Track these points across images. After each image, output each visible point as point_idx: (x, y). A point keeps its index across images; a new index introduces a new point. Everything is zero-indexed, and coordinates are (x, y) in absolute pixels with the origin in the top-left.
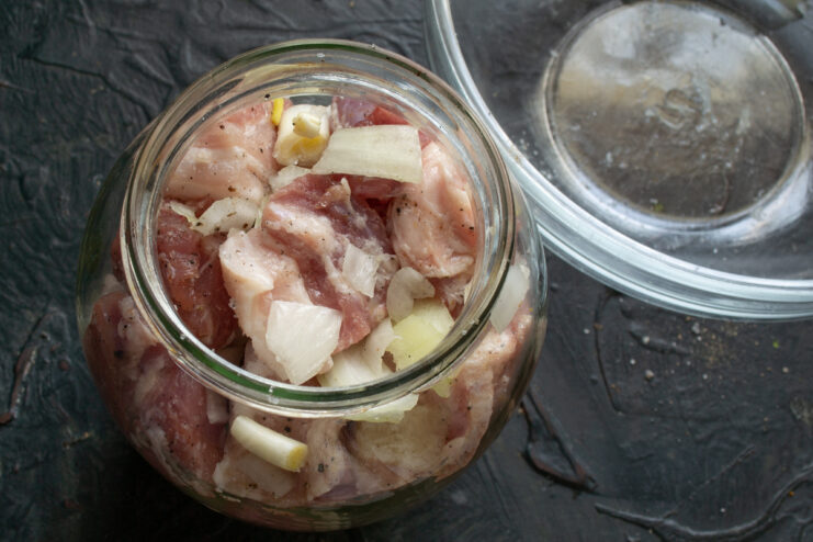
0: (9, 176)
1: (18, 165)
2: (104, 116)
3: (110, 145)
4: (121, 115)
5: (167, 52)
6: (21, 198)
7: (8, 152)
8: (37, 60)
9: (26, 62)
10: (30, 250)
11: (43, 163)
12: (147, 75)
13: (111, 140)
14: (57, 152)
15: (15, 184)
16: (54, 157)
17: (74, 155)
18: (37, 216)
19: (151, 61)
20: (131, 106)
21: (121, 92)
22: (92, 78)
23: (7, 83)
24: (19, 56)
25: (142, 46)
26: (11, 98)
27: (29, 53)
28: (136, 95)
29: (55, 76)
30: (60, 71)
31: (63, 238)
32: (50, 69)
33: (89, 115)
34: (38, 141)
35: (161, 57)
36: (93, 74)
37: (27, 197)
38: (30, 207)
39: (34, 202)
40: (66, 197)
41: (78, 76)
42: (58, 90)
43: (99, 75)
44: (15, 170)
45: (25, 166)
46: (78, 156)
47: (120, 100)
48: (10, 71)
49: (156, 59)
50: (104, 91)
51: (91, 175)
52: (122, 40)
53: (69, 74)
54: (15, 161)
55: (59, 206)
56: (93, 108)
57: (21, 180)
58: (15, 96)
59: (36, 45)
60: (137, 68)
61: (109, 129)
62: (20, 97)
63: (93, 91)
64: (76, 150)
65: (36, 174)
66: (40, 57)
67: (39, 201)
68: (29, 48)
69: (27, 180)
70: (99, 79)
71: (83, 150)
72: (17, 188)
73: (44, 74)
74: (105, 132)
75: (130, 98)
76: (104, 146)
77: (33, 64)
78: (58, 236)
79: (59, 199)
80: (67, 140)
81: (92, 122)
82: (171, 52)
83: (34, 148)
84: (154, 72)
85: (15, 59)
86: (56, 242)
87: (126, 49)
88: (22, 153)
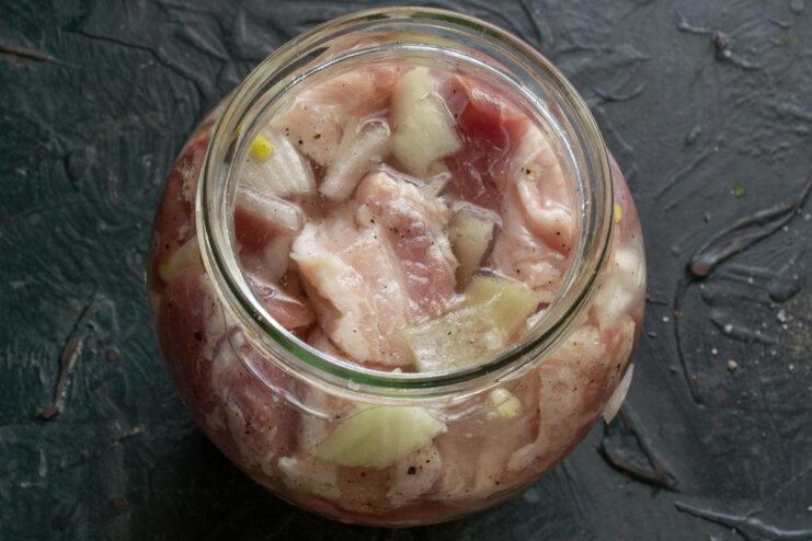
0: (53, 156)
1: (63, 145)
2: (154, 93)
3: (161, 124)
4: (172, 91)
5: (221, 25)
6: (66, 180)
7: (52, 131)
8: (83, 33)
9: (71, 35)
10: (76, 235)
11: (90, 143)
12: (200, 49)
13: (162, 117)
14: (104, 131)
15: (59, 165)
16: (101, 136)
17: (121, 133)
18: (83, 198)
19: (204, 35)
20: (183, 82)
21: (172, 67)
22: (140, 52)
23: (51, 58)
24: (64, 29)
25: (194, 18)
26: (56, 74)
27: (74, 27)
28: (188, 70)
29: (102, 51)
30: (107, 46)
31: (111, 222)
32: (96, 43)
33: (138, 91)
34: (84, 118)
35: (214, 30)
36: (142, 48)
37: (72, 178)
38: (76, 189)
39: (80, 184)
40: (113, 178)
41: (126, 50)
42: (106, 66)
43: (149, 49)
44: (60, 150)
45: (71, 145)
46: (127, 135)
47: (171, 76)
48: (55, 45)
49: (209, 31)
50: (154, 66)
51: (141, 154)
52: (173, 12)
53: (116, 48)
54: (59, 141)
55: (106, 187)
56: (142, 84)
57: (66, 160)
58: (59, 72)
59: (82, 17)
60: (189, 42)
61: (160, 107)
62: (64, 71)
63: (143, 66)
64: (124, 128)
65: (82, 154)
66: (86, 29)
67: (85, 182)
68: (74, 21)
69: (73, 161)
70: (149, 54)
71: (132, 128)
72: (62, 169)
73: (91, 48)
74: (155, 109)
75: (181, 74)
76: (154, 124)
77: (78, 37)
78: (106, 220)
79: (106, 181)
80: (115, 118)
81: (140, 99)
82: (224, 24)
83: (80, 126)
84: (206, 45)
85: (59, 31)
86: (103, 226)
87: (178, 22)
88: (67, 132)
